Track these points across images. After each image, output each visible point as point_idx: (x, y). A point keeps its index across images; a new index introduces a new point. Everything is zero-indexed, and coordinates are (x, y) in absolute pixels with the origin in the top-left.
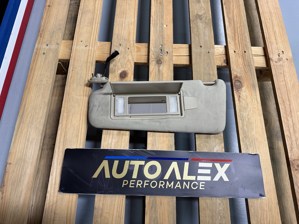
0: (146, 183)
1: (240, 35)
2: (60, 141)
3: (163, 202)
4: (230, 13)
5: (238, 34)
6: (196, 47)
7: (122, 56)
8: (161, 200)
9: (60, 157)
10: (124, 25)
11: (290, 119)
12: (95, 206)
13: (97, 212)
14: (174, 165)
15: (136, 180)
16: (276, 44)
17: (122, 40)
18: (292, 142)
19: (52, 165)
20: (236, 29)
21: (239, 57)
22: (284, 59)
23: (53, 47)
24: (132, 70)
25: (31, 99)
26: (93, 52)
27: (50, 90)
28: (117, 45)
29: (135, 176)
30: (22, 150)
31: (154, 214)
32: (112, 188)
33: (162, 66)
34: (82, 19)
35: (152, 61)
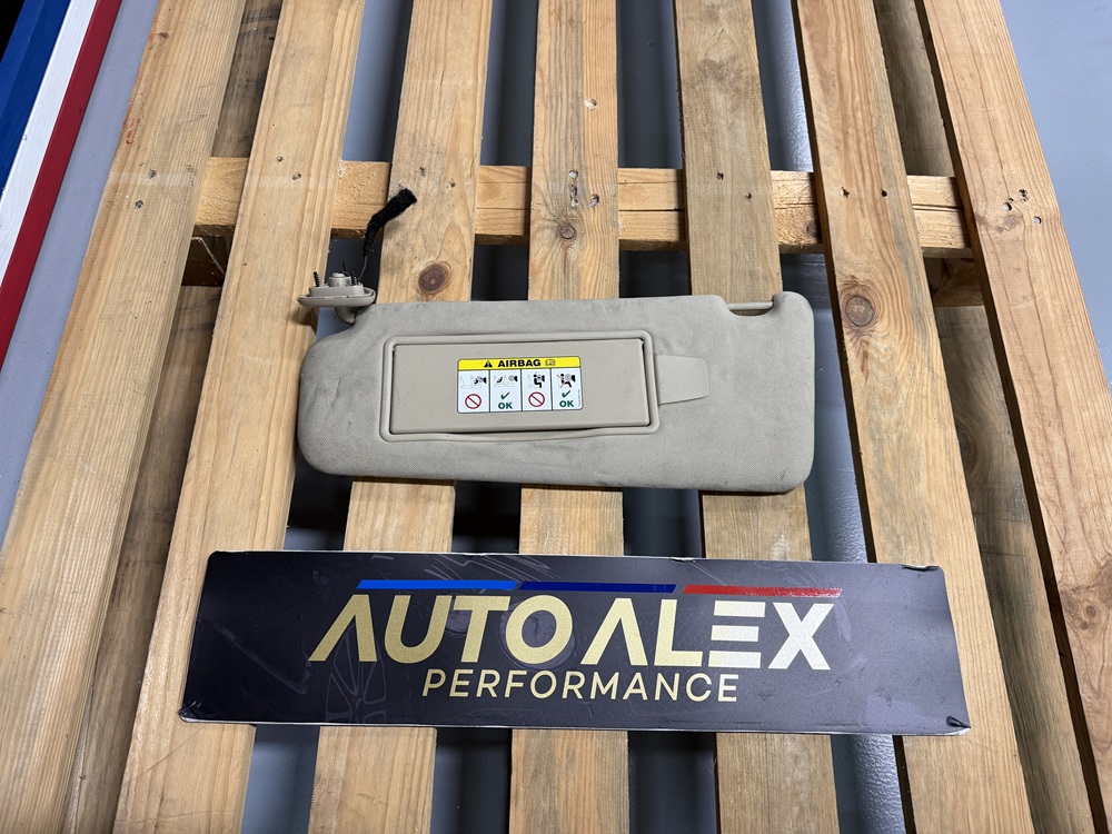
0: (516, 678)
1: (865, 135)
2: (190, 523)
3: (578, 752)
4: (825, 55)
5: (857, 130)
6: (701, 178)
7: (428, 209)
8: (569, 744)
9: (187, 583)
10: (436, 100)
11: (1056, 438)
12: (317, 771)
13: (325, 794)
14: (622, 610)
15: (478, 667)
16: (998, 165)
17: (428, 154)
18: (1065, 522)
19: (158, 613)
20: (850, 113)
21: (862, 210)
22: (1029, 217)
23: (175, 179)
24: (465, 260)
25: (87, 368)
26: (320, 196)
27: (158, 335)
28: (412, 173)
29: (471, 653)
30: (47, 561)
31: (545, 799)
32: (383, 699)
33: (576, 245)
34: (285, 81)
35: (539, 229)
